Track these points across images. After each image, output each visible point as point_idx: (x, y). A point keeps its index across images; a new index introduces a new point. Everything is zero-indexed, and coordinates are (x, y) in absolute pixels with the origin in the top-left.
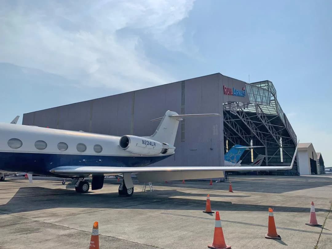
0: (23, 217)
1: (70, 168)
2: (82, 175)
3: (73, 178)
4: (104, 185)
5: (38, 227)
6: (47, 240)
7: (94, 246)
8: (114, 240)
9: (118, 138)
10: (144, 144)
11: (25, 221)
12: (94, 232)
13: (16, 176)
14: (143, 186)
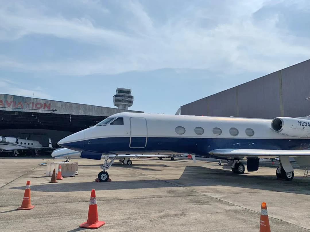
0: (194, 190)
1: (226, 151)
2: (237, 157)
3: (227, 160)
4: (259, 167)
5: (207, 201)
6: (217, 213)
7: (265, 226)
8: (282, 223)
9: (270, 121)
10: (301, 125)
11: (196, 194)
12: (263, 212)
13: (181, 157)
14: (305, 170)
